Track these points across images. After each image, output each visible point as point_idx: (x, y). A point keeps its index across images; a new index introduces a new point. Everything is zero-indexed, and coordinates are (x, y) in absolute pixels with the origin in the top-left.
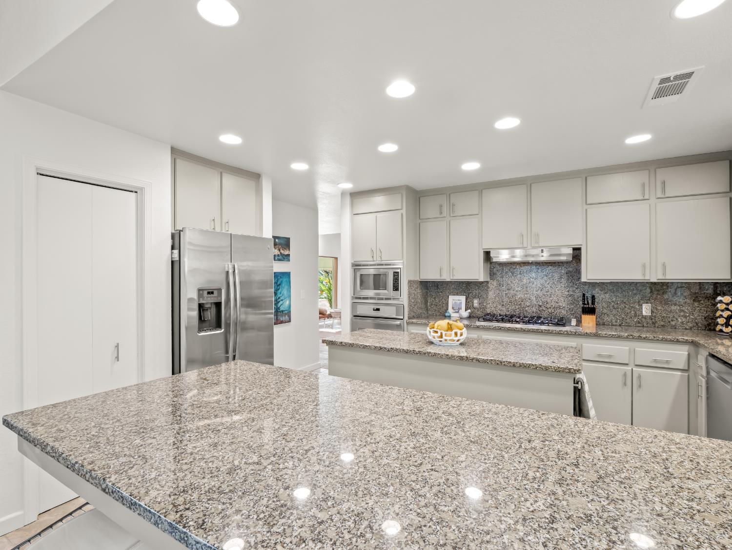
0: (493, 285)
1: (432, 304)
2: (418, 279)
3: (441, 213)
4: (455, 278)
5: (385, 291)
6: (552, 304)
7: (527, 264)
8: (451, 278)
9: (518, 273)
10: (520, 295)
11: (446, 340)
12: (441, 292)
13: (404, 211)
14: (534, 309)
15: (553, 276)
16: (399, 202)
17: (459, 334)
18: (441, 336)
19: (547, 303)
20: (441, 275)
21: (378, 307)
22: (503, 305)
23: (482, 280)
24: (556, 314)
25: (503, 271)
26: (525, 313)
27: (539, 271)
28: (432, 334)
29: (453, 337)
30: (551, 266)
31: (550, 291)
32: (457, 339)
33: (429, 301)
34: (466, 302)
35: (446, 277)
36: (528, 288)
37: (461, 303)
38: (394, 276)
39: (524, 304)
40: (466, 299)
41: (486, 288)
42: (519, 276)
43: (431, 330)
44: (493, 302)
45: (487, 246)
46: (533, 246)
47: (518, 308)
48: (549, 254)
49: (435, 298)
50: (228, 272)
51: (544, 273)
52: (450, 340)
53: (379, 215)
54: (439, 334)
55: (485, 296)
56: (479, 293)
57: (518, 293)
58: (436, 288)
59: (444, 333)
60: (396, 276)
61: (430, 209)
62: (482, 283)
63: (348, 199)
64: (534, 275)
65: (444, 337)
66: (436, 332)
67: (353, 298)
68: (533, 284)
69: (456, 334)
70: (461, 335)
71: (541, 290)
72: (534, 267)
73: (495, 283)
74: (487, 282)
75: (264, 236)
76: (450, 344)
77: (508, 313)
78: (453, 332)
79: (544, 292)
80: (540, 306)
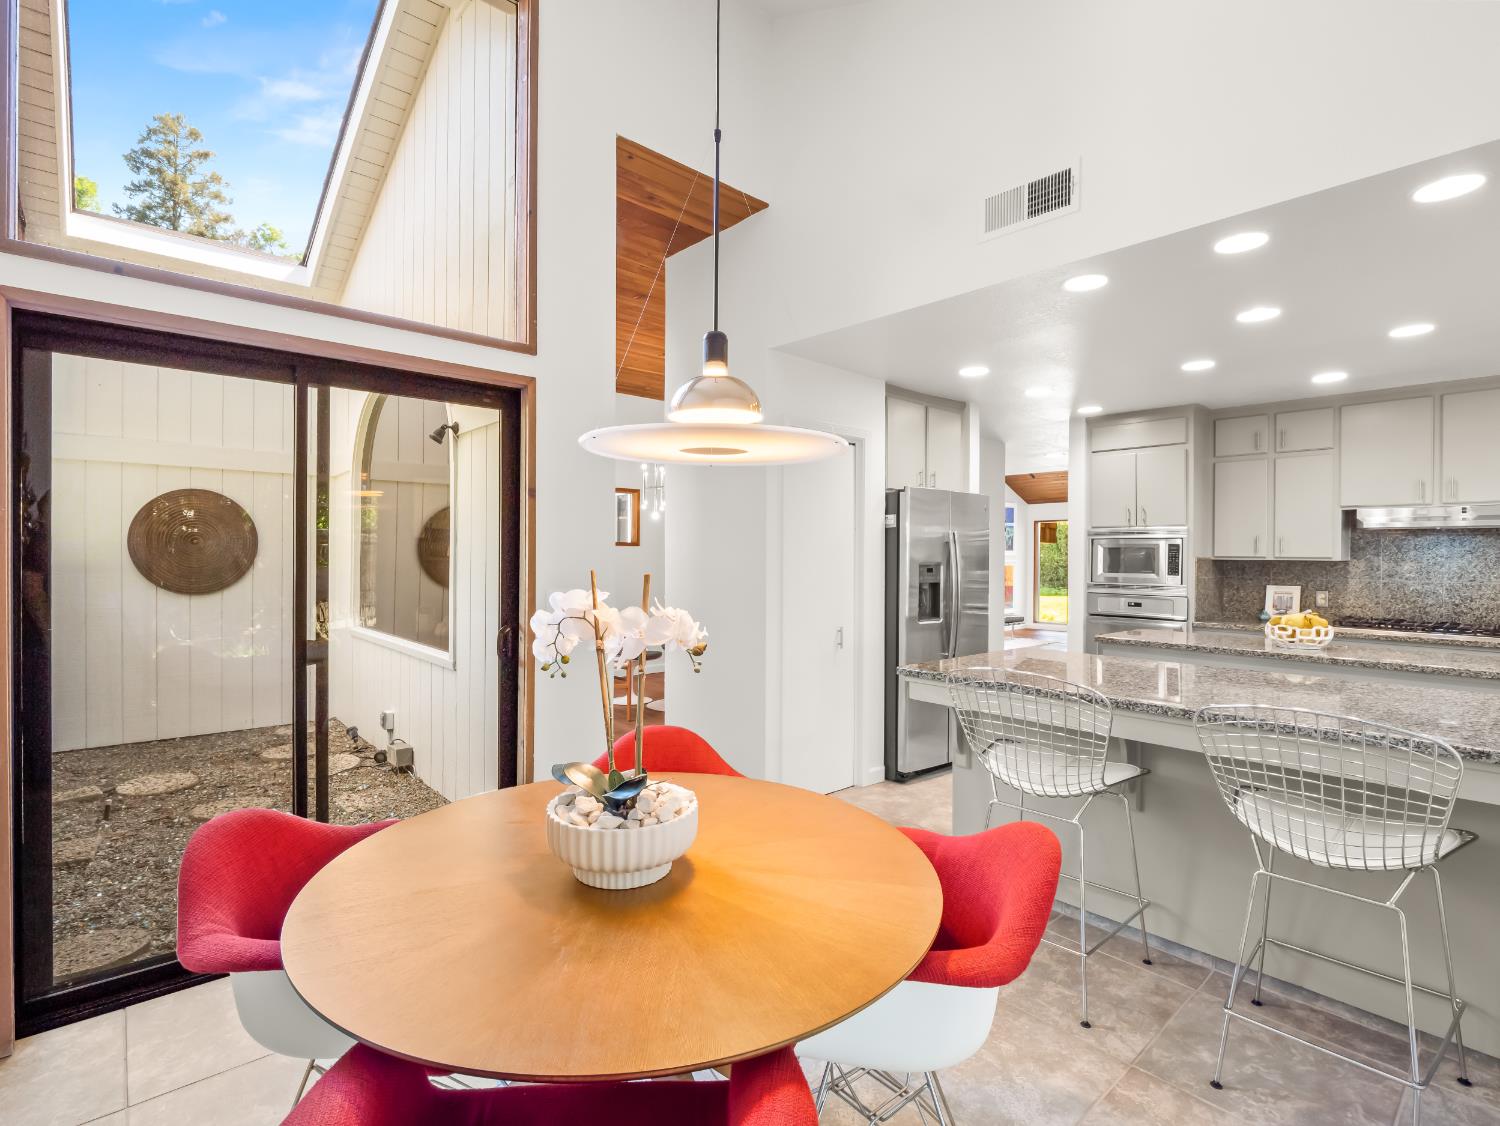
0: (1358, 567)
1: (1231, 600)
2: (1209, 556)
3: (1256, 447)
4: (1283, 555)
5: (1153, 576)
6: (1483, 602)
7: (1429, 532)
8: (1277, 555)
9: (1411, 547)
10: (1413, 586)
11: (1301, 641)
12: (1251, 579)
13: (1191, 447)
14: (1443, 611)
15: (1484, 554)
16: (1181, 433)
17: (1322, 633)
18: (1293, 635)
19: (1471, 601)
20: (1256, 551)
21: (1138, 601)
22: (1378, 603)
23: (1340, 559)
24: (1491, 620)
25: (1378, 545)
26: (1424, 616)
27: (1457, 544)
28: (1277, 631)
29: (1313, 636)
30: (1482, 535)
31: (1479, 579)
32: (1318, 639)
33: (1226, 594)
34: (1302, 596)
35: (1266, 553)
36: (1432, 574)
37: (1291, 598)
38: (1170, 550)
39: (1423, 601)
40: (1302, 592)
41: (1342, 573)
42: (1412, 553)
43: (1276, 627)
44: (1356, 596)
45: (1349, 502)
46: (1444, 500)
47: (1410, 609)
48: (1475, 516)
49: (1238, 589)
50: (947, 543)
51: (1467, 548)
52: (1308, 641)
53: (1140, 452)
54: (1290, 632)
55: (1340, 587)
56: (1328, 582)
57: (1410, 583)
58: (1240, 572)
59: (1298, 631)
60: (1174, 551)
61: (1235, 440)
62: (1336, 563)
63: (1083, 428)
64: (1444, 551)
65: (1299, 636)
66: (1284, 629)
67: (1089, 586)
68: (1442, 566)
69: (1318, 633)
70: (1326, 634)
71: (1460, 578)
72: (1445, 538)
73: (1362, 565)
74: (1346, 563)
75: (971, 492)
76: (1309, 646)
77: (1389, 617)
78: (1313, 630)
79: (1465, 581)
80: (1457, 605)
